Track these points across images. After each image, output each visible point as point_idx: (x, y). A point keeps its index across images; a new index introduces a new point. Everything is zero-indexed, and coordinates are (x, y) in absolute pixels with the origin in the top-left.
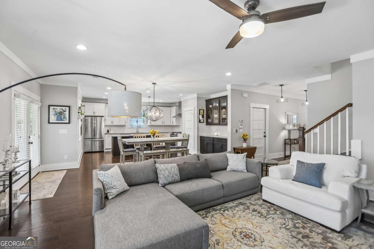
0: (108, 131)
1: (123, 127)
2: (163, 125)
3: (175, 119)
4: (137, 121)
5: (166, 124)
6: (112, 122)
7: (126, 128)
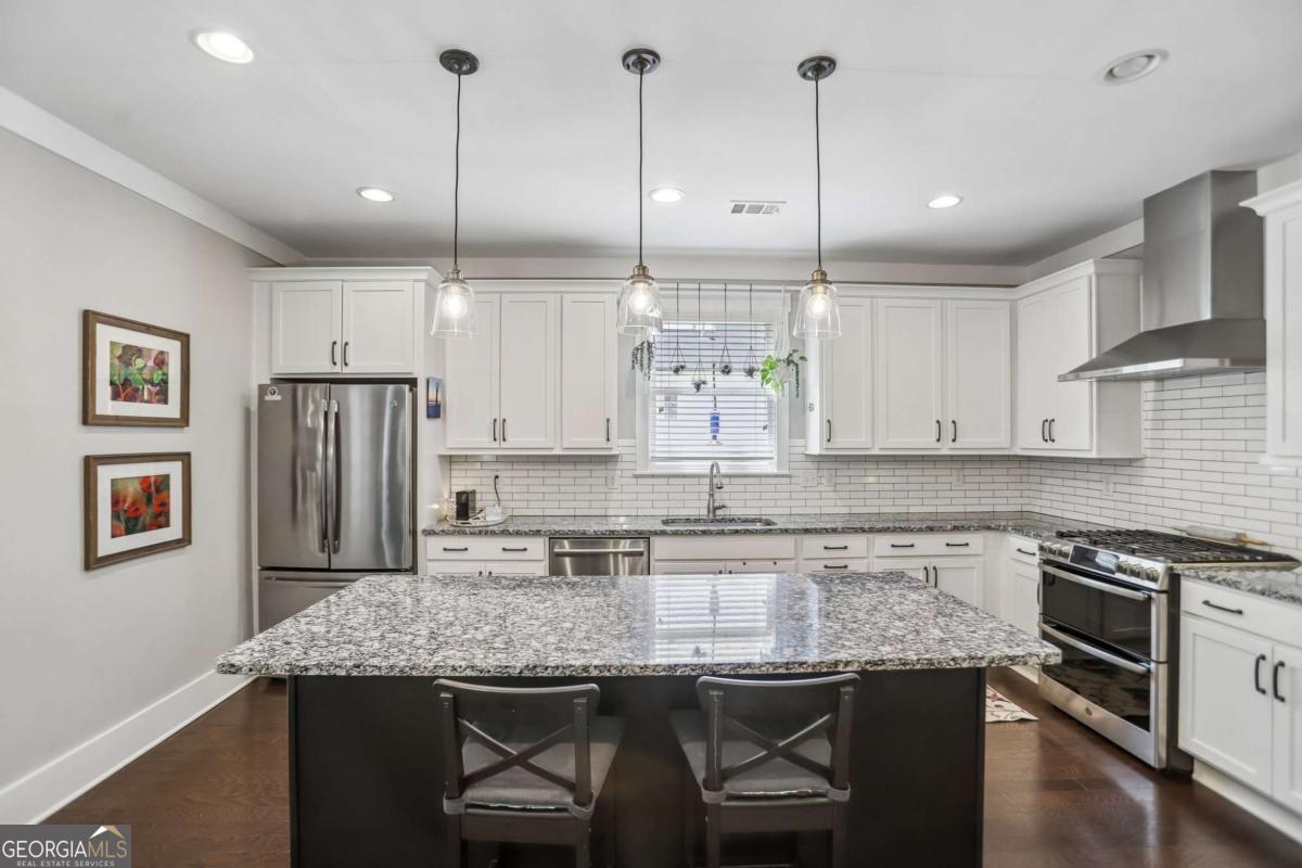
0: (465, 506)
1: (600, 472)
2: (946, 449)
3: (1083, 389)
4: (715, 420)
5: (970, 443)
6: (499, 430)
7: (621, 474)
